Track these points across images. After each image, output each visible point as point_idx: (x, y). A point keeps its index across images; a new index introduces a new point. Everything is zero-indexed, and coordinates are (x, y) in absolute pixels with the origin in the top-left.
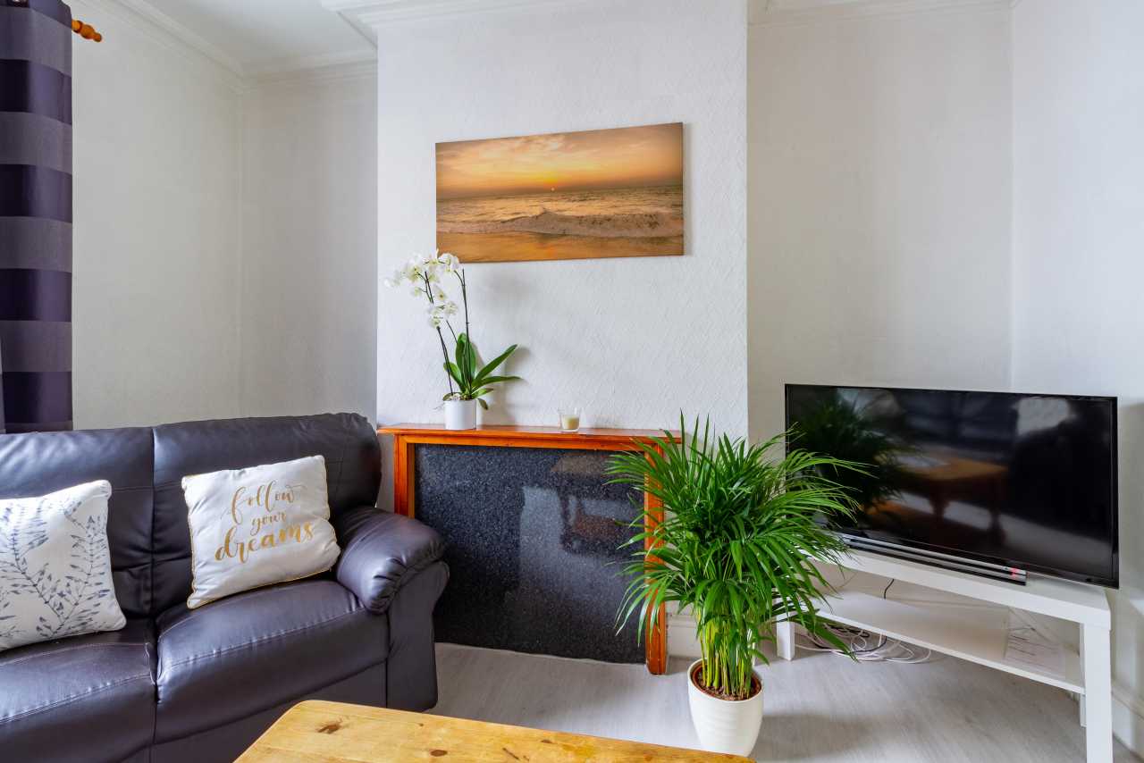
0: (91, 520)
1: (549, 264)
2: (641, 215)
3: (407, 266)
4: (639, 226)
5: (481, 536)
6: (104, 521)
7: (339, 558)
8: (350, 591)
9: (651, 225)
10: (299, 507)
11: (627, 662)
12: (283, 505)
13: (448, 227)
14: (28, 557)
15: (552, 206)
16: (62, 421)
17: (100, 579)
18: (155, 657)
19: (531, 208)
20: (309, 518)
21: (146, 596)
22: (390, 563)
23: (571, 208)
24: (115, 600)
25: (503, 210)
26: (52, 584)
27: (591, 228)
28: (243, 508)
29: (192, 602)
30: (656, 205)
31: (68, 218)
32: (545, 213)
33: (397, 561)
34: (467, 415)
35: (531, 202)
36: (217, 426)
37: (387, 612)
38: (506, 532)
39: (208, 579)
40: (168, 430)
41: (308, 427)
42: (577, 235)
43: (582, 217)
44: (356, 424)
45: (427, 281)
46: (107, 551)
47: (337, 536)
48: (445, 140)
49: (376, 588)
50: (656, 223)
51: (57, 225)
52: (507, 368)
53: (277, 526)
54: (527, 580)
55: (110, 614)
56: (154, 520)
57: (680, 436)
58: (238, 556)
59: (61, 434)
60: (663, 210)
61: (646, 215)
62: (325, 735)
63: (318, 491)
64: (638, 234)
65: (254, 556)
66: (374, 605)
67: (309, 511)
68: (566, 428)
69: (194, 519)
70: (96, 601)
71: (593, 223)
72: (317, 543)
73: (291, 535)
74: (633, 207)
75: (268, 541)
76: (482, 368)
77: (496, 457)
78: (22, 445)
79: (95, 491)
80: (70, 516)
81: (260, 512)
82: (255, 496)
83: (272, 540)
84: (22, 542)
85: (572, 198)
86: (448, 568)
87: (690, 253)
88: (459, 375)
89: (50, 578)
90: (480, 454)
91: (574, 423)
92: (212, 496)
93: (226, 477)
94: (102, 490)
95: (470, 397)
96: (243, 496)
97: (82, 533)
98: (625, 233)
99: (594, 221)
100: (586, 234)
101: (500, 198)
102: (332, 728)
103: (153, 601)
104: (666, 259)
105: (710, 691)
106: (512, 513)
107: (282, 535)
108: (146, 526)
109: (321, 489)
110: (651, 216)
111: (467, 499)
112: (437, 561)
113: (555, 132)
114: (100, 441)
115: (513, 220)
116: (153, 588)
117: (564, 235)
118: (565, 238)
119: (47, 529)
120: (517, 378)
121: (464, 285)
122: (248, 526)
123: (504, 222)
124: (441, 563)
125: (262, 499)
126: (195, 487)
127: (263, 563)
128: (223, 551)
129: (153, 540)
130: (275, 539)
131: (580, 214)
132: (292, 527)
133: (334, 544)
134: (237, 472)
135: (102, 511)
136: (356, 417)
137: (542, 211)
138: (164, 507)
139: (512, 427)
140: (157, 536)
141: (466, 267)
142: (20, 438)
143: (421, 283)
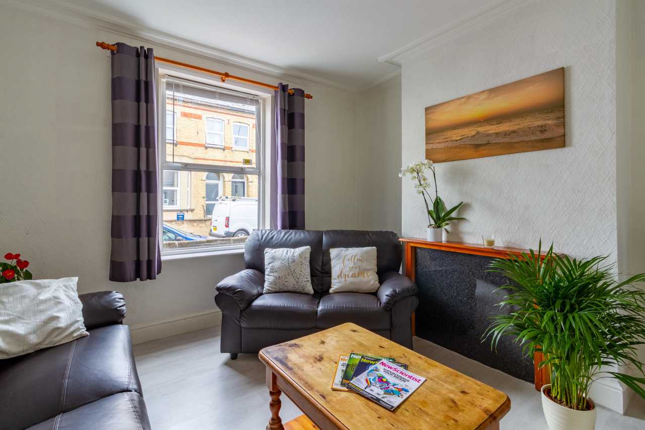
0: (305, 258)
1: (481, 159)
2: (535, 127)
3: (408, 167)
4: (534, 134)
5: (444, 293)
6: (309, 259)
7: (379, 288)
8: (379, 299)
9: (541, 132)
10: (365, 265)
11: (523, 379)
12: (359, 263)
13: (431, 146)
14: (291, 265)
15: (481, 129)
16: (302, 227)
17: (307, 277)
18: (319, 303)
19: (470, 132)
20: (368, 270)
21: (320, 287)
22: (392, 292)
23: (492, 129)
24: (311, 285)
25: (456, 135)
26: (296, 275)
27: (504, 138)
28: (346, 262)
29: (331, 291)
30: (545, 120)
31: (304, 161)
32: (478, 133)
33: (394, 291)
34: (437, 236)
35: (471, 129)
36: (342, 232)
37: (391, 310)
38: (455, 294)
39: (335, 285)
40: (327, 232)
41: (372, 235)
42: (496, 143)
43: (499, 133)
44: (391, 236)
45: (418, 173)
46: (309, 269)
47: (379, 279)
48: (430, 105)
49: (386, 299)
50: (545, 130)
51: (301, 163)
52: (459, 213)
53: (356, 271)
54: (466, 320)
55: (310, 289)
56: (322, 262)
57: (538, 254)
58: (344, 279)
59: (301, 231)
60: (550, 122)
61: (538, 127)
62: (352, 332)
63: (373, 260)
64: (533, 138)
65: (350, 280)
66: (385, 306)
67: (368, 267)
68: (486, 246)
69: (333, 263)
70: (306, 283)
71: (505, 135)
72: (370, 279)
73: (361, 274)
74: (530, 123)
75: (354, 276)
76: (446, 212)
77: (450, 256)
78: (292, 233)
79: (307, 248)
80: (301, 255)
81: (352, 265)
82: (350, 258)
83: (355, 276)
84: (290, 261)
85: (493, 123)
86: (418, 300)
87: (570, 145)
88: (435, 216)
89: (296, 273)
90: (443, 255)
91: (491, 243)
92: (338, 256)
93: (342, 250)
94: (308, 249)
95: (439, 227)
96: (347, 258)
97: (303, 261)
98: (526, 139)
99: (506, 134)
100: (501, 142)
101: (454, 129)
102: (354, 331)
103: (322, 289)
104: (553, 150)
105: (554, 399)
106: (458, 285)
107: (359, 274)
108: (320, 264)
109: (375, 260)
110: (541, 127)
111: (438, 275)
112: (413, 295)
113: (483, 90)
114: (309, 234)
115: (461, 139)
116: (322, 285)
117: (488, 144)
118: (488, 145)
119: (295, 258)
120: (464, 219)
121: (434, 174)
122: (347, 268)
123: (457, 141)
124: (414, 297)
125: (353, 260)
126: (334, 252)
127: (352, 283)
128: (339, 276)
129: (322, 269)
130: (356, 276)
131: (497, 131)
132: (362, 272)
133: (377, 282)
134: (346, 249)
135: (308, 256)
136: (392, 233)
137: (476, 132)
138: (325, 258)
139: (461, 243)
140: (323, 267)
141: (436, 165)
142: (291, 231)
143: (415, 174)
